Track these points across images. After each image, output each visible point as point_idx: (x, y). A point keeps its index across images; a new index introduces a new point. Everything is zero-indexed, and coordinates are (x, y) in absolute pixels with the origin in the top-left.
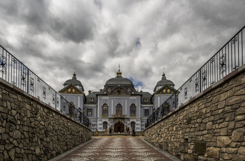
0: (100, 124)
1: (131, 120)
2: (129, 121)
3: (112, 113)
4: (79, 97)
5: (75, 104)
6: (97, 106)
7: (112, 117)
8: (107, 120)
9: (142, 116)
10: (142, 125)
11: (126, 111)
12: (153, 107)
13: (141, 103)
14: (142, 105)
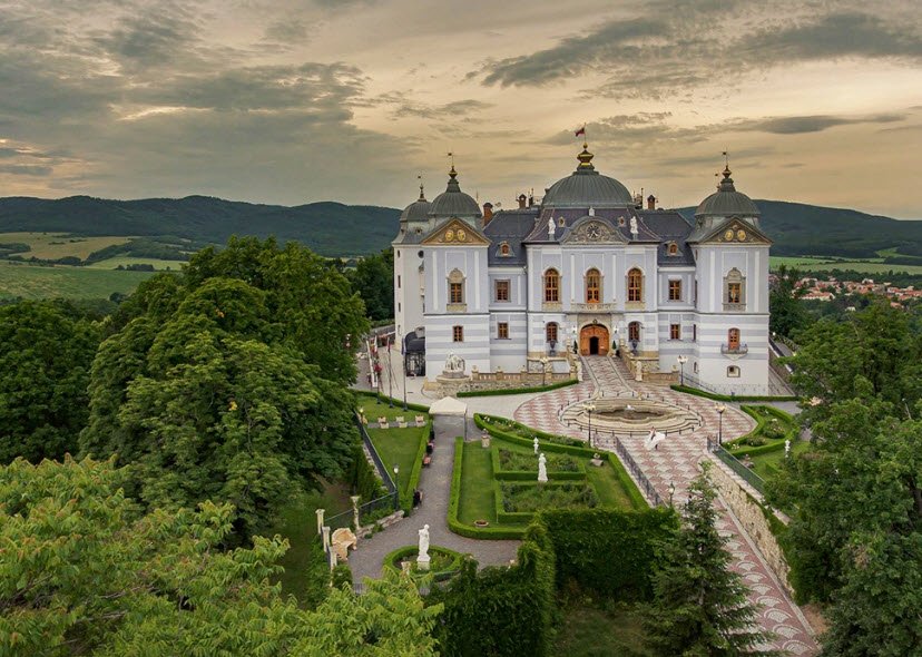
0: (537, 331)
1: (631, 318)
2: (624, 320)
3: (573, 298)
4: (477, 254)
5: (465, 276)
6: (527, 274)
7: (573, 311)
8: (557, 318)
9: (661, 301)
10: (661, 329)
11: (614, 291)
12: (693, 273)
13: (659, 264)
14: (662, 269)
